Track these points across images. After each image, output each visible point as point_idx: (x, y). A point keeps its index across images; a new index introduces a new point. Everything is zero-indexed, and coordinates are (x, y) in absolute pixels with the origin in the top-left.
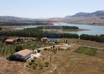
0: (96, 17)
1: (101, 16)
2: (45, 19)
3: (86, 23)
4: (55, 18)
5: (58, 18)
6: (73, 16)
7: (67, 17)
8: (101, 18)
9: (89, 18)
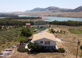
0: (49, 11)
1: (52, 10)
2: (9, 13)
3: (43, 15)
4: (18, 12)
5: (20, 12)
6: (31, 11)
7: (27, 11)
8: (53, 12)
9: (44, 12)
